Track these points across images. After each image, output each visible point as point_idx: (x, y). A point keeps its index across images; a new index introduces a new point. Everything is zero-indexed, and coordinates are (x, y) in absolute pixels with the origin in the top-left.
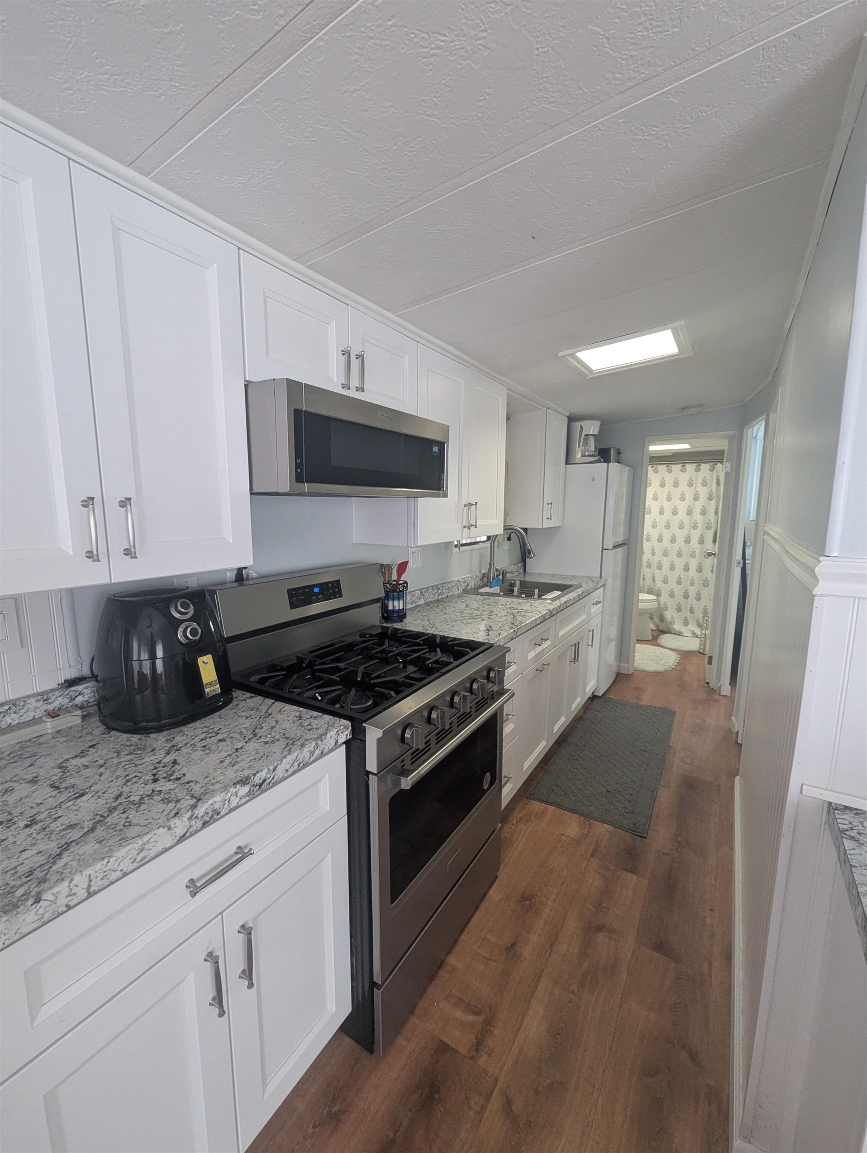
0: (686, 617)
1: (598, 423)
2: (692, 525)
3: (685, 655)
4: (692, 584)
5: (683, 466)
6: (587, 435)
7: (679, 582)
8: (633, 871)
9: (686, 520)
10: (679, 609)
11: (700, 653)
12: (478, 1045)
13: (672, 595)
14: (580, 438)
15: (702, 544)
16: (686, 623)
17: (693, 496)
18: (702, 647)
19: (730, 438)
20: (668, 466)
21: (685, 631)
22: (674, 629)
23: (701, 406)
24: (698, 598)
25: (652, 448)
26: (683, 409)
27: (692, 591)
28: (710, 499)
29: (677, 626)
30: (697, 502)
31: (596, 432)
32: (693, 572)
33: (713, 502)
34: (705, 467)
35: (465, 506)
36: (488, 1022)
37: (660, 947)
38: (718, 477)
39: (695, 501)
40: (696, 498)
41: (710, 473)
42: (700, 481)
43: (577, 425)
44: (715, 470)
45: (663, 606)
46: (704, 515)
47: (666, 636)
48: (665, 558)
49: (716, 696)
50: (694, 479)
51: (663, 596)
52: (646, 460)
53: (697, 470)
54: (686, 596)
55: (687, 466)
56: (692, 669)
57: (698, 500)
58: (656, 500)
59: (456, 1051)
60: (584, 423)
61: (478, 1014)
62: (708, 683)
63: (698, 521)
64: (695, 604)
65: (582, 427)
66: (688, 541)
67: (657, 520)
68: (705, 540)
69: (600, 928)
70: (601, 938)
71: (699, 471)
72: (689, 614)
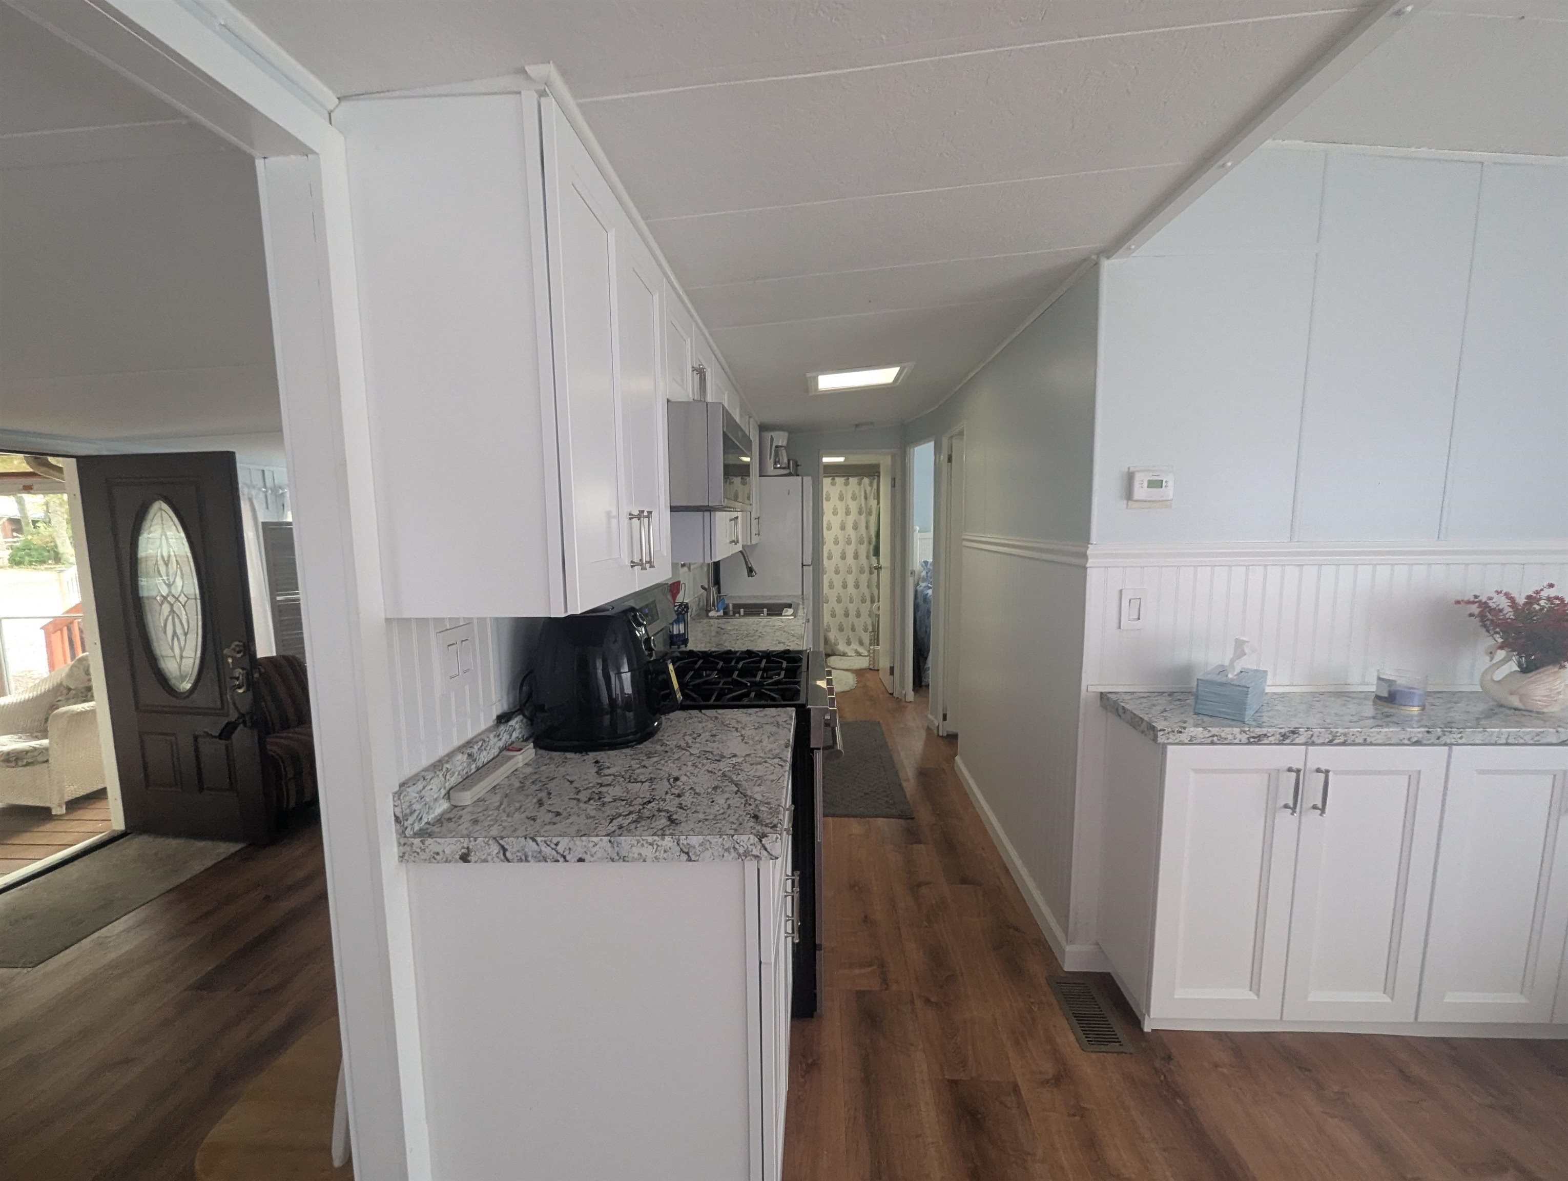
0: (848, 636)
1: (786, 435)
3: (859, 673)
4: (851, 601)
5: (833, 479)
6: (777, 447)
7: (839, 601)
8: (919, 842)
9: (840, 534)
10: (841, 629)
11: (871, 669)
12: (885, 981)
13: (833, 615)
14: (771, 449)
15: (857, 559)
16: (849, 643)
17: (844, 510)
18: (872, 662)
19: (894, 456)
20: (828, 479)
21: (849, 651)
22: (839, 651)
23: (872, 423)
24: (858, 615)
25: (826, 460)
26: (857, 426)
27: (852, 609)
28: (860, 513)
29: (842, 647)
31: (785, 444)
32: (851, 589)
33: (863, 517)
34: (853, 481)
35: (731, 520)
36: (882, 965)
37: (964, 881)
40: (848, 513)
41: (859, 487)
42: (850, 496)
43: (767, 435)
47: (832, 658)
49: (903, 704)
52: (821, 470)
53: (847, 484)
54: (847, 615)
55: (837, 479)
56: (870, 684)
57: (850, 515)
59: (870, 992)
60: (775, 434)
61: (871, 966)
62: (892, 694)
64: (856, 621)
65: (772, 439)
66: (843, 557)
68: (859, 556)
69: (920, 885)
70: (924, 890)
72: (851, 633)
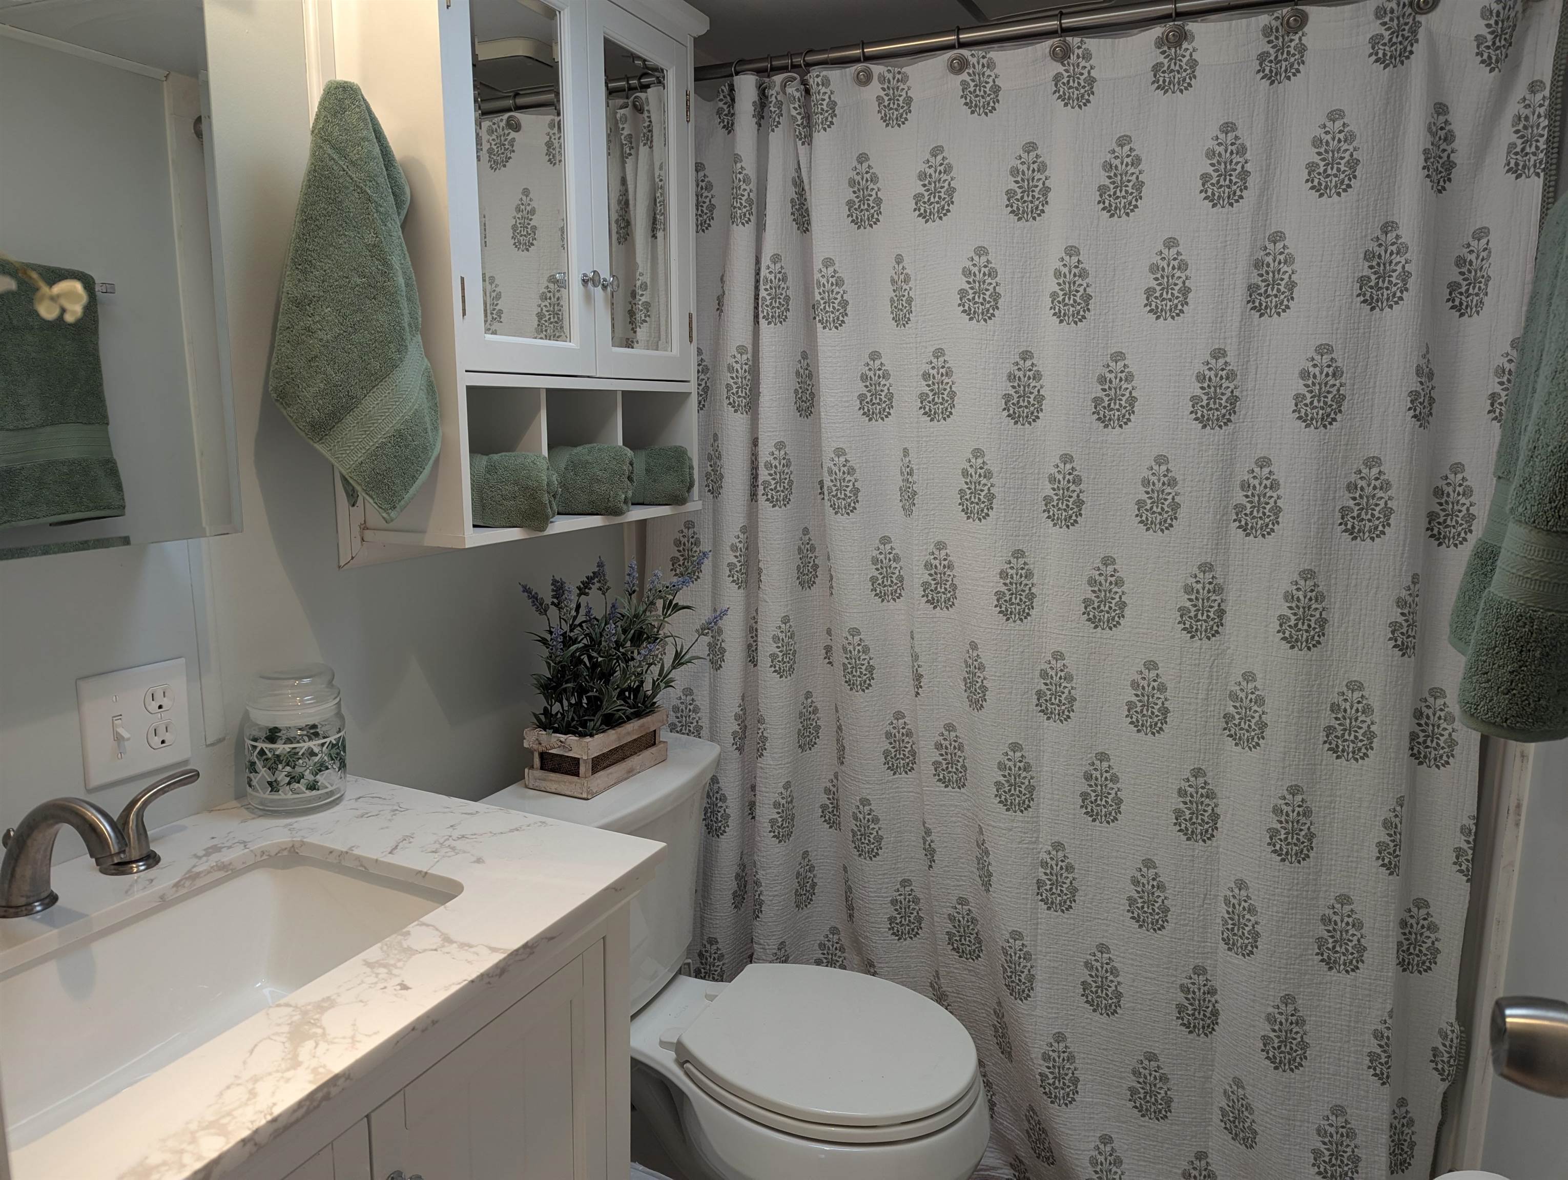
0: (1201, 1155)
2: (1239, 497)
7: (1148, 909)
10: (1150, 1099)
13: (1101, 995)
15: (1313, 643)
20: (1062, 55)
30: (1273, 323)
38: (1441, 109)
39: (1261, 310)
41: (1382, 74)
44: (1420, 49)
45: (1041, 1067)
46: (1327, 420)
48: (1052, 728)
50: (1252, 137)
51: (1040, 989)
57: (1282, 308)
58: (988, 316)
63: (1280, 470)
67: (993, 462)
68: (1334, 617)
71: (1292, 72)
